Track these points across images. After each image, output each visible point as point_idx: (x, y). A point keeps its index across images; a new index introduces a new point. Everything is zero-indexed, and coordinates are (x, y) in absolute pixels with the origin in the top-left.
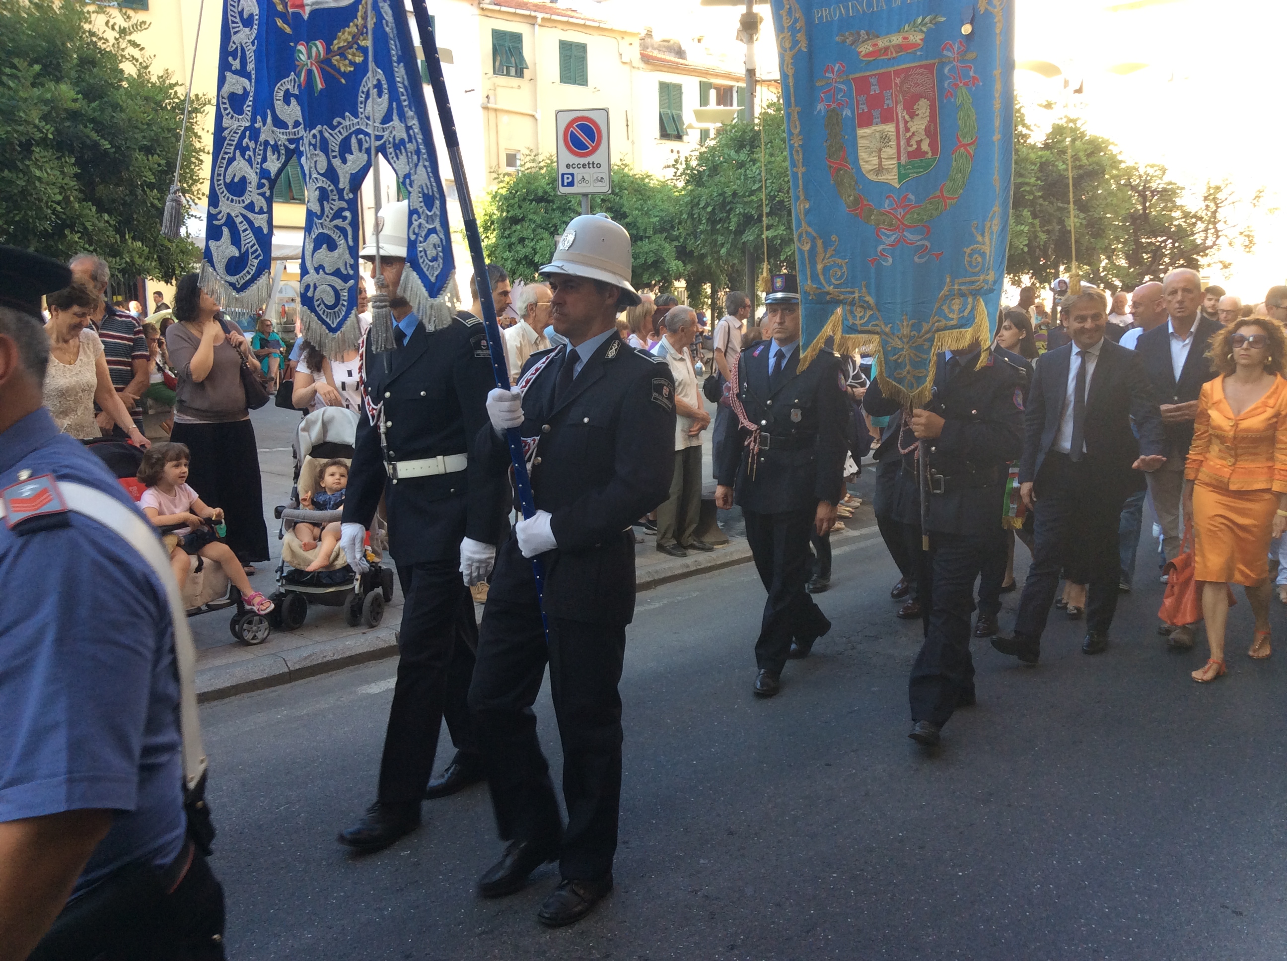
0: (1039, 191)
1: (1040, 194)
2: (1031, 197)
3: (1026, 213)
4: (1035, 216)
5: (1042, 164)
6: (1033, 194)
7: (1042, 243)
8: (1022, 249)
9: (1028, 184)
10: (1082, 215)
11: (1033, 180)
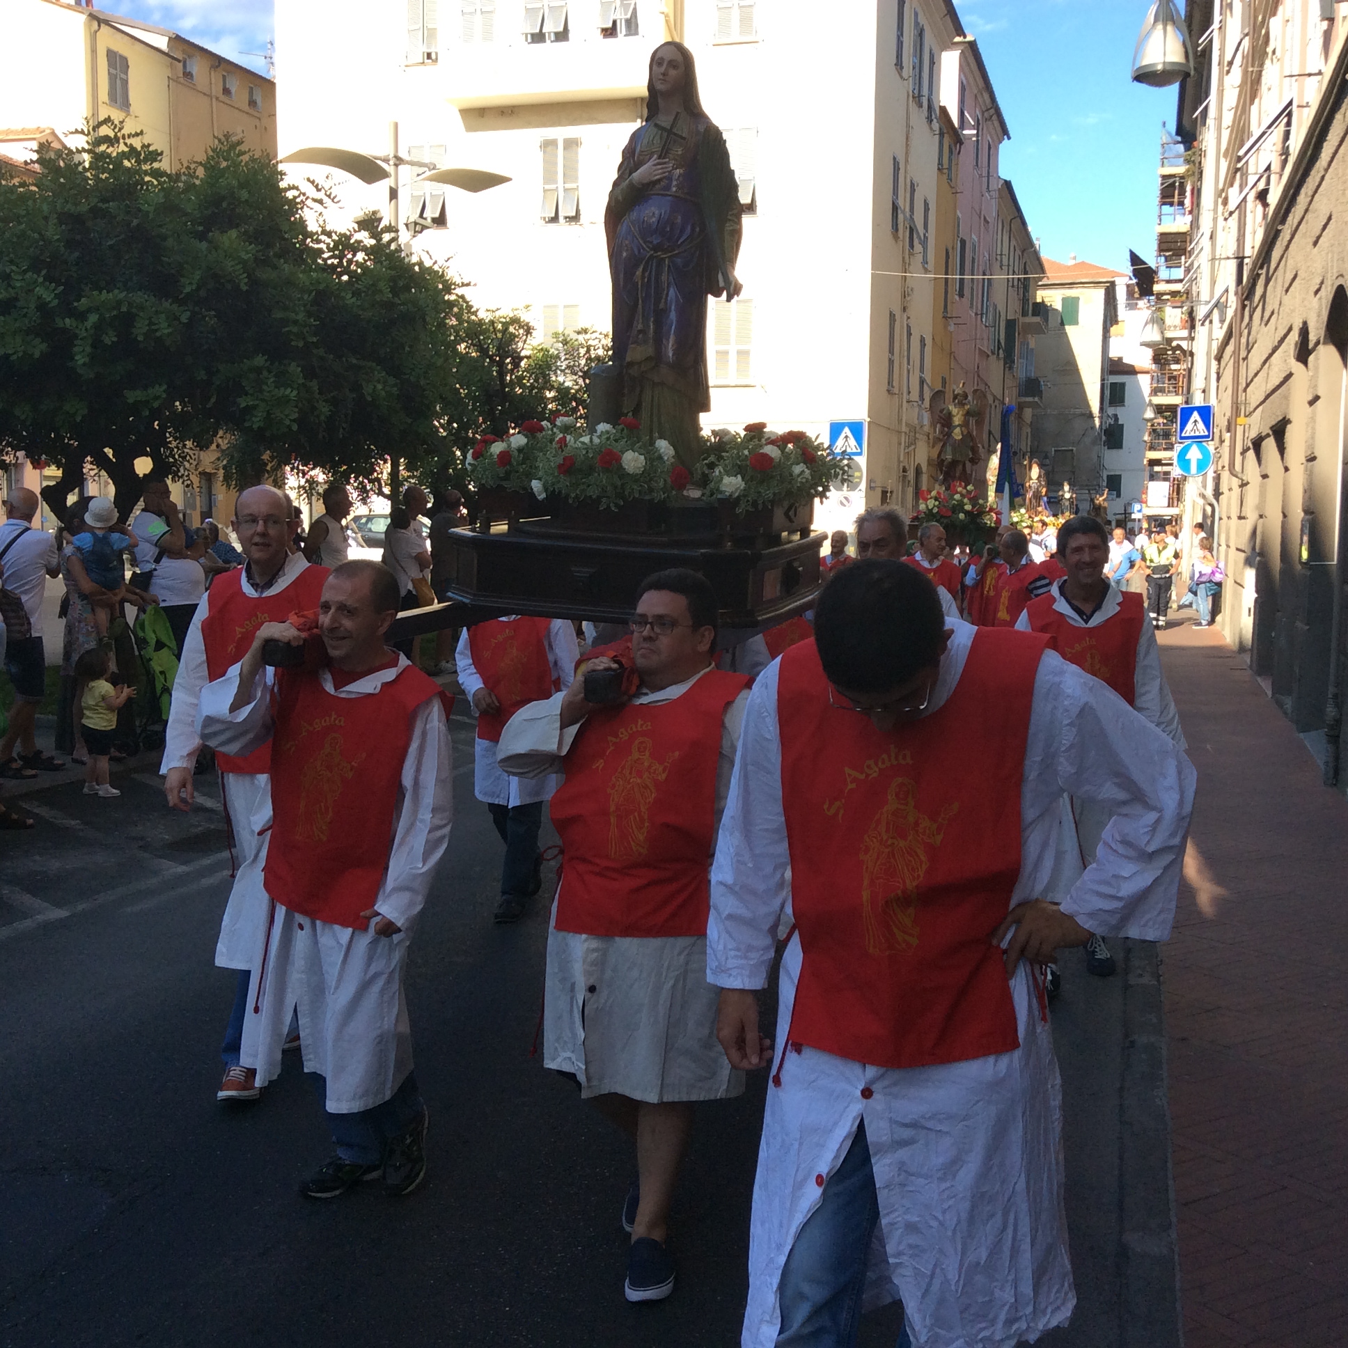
0: (315, 335)
1: (315, 340)
2: (301, 344)
3: (294, 368)
4: (309, 373)
5: (319, 293)
6: (304, 339)
7: (322, 418)
8: (289, 427)
9: (295, 322)
10: (392, 380)
11: (301, 316)
